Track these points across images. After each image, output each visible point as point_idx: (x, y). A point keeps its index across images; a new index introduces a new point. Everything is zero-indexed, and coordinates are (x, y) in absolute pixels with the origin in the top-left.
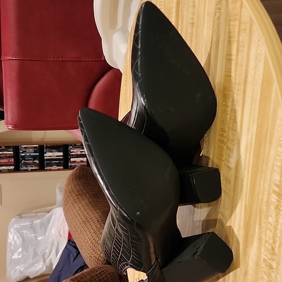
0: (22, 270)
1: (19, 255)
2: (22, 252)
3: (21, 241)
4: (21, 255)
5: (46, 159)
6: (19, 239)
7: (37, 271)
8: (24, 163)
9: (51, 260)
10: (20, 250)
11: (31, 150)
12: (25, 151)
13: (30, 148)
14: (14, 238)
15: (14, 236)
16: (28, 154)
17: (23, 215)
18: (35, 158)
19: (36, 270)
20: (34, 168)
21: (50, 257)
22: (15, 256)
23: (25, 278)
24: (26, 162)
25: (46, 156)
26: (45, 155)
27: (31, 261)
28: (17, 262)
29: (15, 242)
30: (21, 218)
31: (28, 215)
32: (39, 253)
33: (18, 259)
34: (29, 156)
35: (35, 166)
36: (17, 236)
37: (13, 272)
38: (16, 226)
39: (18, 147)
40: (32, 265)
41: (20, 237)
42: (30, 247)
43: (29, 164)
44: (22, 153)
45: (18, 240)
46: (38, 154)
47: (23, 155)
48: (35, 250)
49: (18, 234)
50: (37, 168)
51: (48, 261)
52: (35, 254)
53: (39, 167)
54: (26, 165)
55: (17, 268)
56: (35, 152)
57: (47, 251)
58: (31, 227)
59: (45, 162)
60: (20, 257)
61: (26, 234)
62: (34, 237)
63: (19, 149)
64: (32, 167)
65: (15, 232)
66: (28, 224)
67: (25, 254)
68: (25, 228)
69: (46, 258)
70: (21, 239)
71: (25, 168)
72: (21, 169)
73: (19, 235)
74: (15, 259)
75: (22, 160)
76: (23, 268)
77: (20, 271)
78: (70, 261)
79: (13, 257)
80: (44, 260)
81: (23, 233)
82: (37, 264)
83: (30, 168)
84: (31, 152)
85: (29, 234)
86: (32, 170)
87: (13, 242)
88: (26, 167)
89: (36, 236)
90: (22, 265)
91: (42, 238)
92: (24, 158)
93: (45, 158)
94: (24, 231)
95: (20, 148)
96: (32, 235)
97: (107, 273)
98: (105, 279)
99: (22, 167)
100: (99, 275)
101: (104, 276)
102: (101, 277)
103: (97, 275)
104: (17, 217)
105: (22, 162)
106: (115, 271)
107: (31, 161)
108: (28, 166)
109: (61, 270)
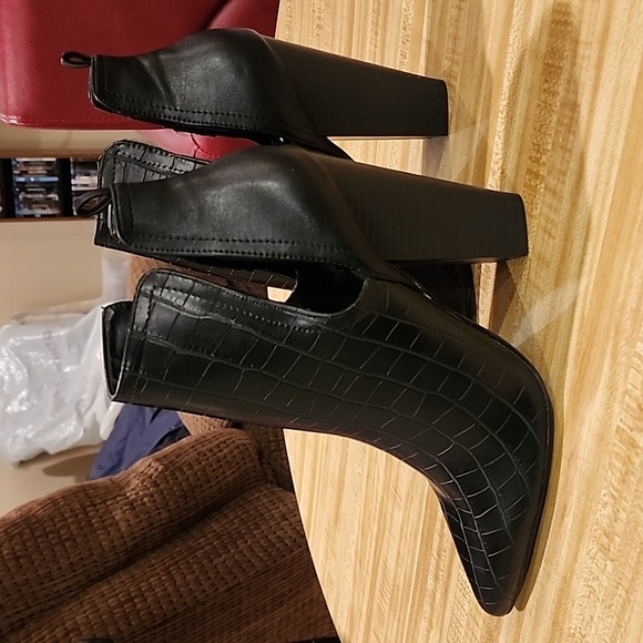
0: (30, 436)
1: (21, 403)
2: (28, 399)
3: (26, 375)
4: (27, 404)
5: (76, 192)
6: (21, 370)
7: (65, 439)
8: (25, 198)
9: (95, 415)
10: (24, 393)
11: (40, 170)
12: (26, 172)
13: (37, 164)
14: (8, 369)
15: (8, 363)
16: (32, 179)
17: (27, 318)
18: (49, 187)
19: (62, 436)
20: (49, 211)
21: (93, 409)
22: (14, 407)
23: (38, 453)
24: (29, 196)
25: (75, 185)
26: (73, 182)
27: (50, 419)
28: (19, 419)
29: (12, 376)
30: (23, 324)
31: (38, 318)
32: (67, 401)
33: (21, 412)
34: (34, 183)
35: (51, 207)
36: (16, 363)
37: (10, 440)
38: (11, 341)
39: (10, 160)
40: (53, 426)
41: (23, 366)
42: (46, 387)
43: (37, 202)
44: (20, 175)
45: (19, 372)
46: (56, 179)
47: (22, 179)
48: (57, 393)
49: (18, 359)
50: (56, 212)
51: (88, 417)
52: (59, 403)
53: (60, 208)
54: (29, 203)
55: (19, 431)
56: (50, 174)
57: (86, 396)
58: (47, 345)
59: (74, 199)
60: (24, 408)
61: (36, 360)
62: (54, 367)
63: (11, 165)
64: (44, 208)
65: (10, 355)
66: (40, 337)
67: (35, 402)
68: (34, 345)
69: (83, 410)
70: (25, 370)
71: (26, 211)
72: (18, 212)
73: (20, 362)
74: (13, 413)
75: (19, 192)
76: (34, 433)
77: (26, 439)
78: (144, 419)
79: (9, 408)
80: (80, 417)
81: (29, 357)
82: (62, 425)
83: (39, 212)
84: (39, 175)
85: (42, 360)
86: (44, 217)
87: (6, 377)
88: (30, 208)
89: (58, 365)
90: (30, 427)
91: (74, 368)
92: (23, 186)
93: (73, 188)
94: (30, 354)
95: (14, 163)
96: (51, 362)
97: (232, 446)
98: (229, 457)
99: (20, 209)
100: (215, 450)
101: (225, 451)
102: (219, 454)
103: (211, 450)
104: (13, 321)
105: (21, 197)
106: (249, 441)
107: (41, 196)
108: (34, 206)
109: (126, 439)
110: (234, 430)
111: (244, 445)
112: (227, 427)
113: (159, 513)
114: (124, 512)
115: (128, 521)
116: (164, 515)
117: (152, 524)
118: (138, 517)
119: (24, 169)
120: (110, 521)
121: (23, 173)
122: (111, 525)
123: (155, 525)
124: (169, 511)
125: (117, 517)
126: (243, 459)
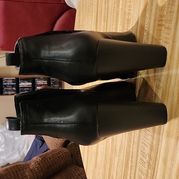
0: (5, 159)
1: (2, 149)
2: (4, 147)
3: (4, 140)
4: (4, 149)
5: (21, 87)
7: (15, 159)
8: (6, 89)
9: (24, 152)
10: (3, 146)
11: (11, 81)
13: (10, 80)
16: (8, 84)
18: (13, 86)
19: (14, 159)
20: (13, 93)
21: (23, 150)
23: (7, 164)
24: (7, 89)
26: (20, 84)
27: (11, 153)
28: (2, 154)
32: (16, 148)
33: (2, 152)
34: (9, 85)
35: (13, 92)
40: (11, 155)
42: (10, 144)
43: (9, 90)
44: (5, 83)
45: (2, 140)
46: (15, 84)
47: (5, 84)
48: (13, 146)
51: (22, 153)
52: (13, 149)
53: (16, 92)
54: (7, 91)
55: (2, 157)
56: (13, 82)
57: (21, 146)
59: (20, 89)
60: (3, 150)
61: (7, 136)
62: (12, 138)
64: (11, 92)
67: (7, 148)
69: (20, 150)
70: (4, 139)
71: (6, 93)
72: (4, 93)
73: (2, 137)
75: (4, 88)
76: (6, 158)
77: (3, 159)
78: (37, 149)
80: (19, 153)
81: (5, 135)
82: (14, 155)
83: (10, 93)
84: (10, 83)
85: (9, 136)
88: (7, 92)
89: (14, 137)
90: (5, 156)
91: (18, 138)
92: (6, 86)
93: (20, 86)
94: (6, 134)
95: (3, 79)
96: (12, 136)
97: (63, 153)
98: (62, 156)
99: (4, 92)
100: (58, 154)
101: (61, 154)
102: (59, 155)
103: (56, 154)
104: (1, 125)
105: (5, 89)
106: (68, 151)
107: (11, 88)
108: (8, 91)
109: (31, 155)
110: (64, 148)
111: (67, 152)
112: (62, 147)
113: (40, 173)
114: (29, 173)
115: (30, 175)
116: (42, 174)
117: (38, 177)
118: (33, 174)
119: (6, 81)
120: (25, 176)
121: (6, 82)
122: (25, 177)
123: (39, 177)
124: (43, 173)
125: (27, 175)
126: (66, 157)
